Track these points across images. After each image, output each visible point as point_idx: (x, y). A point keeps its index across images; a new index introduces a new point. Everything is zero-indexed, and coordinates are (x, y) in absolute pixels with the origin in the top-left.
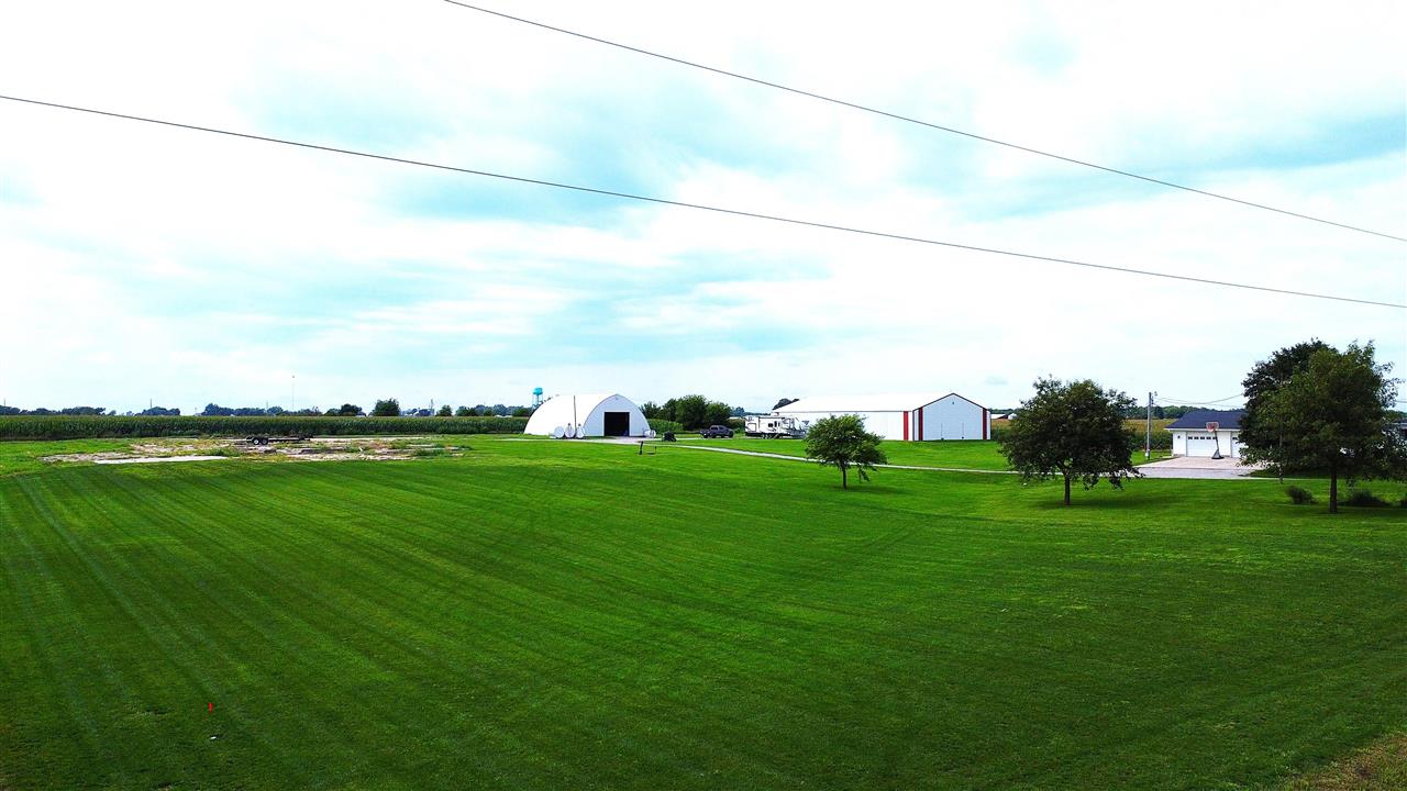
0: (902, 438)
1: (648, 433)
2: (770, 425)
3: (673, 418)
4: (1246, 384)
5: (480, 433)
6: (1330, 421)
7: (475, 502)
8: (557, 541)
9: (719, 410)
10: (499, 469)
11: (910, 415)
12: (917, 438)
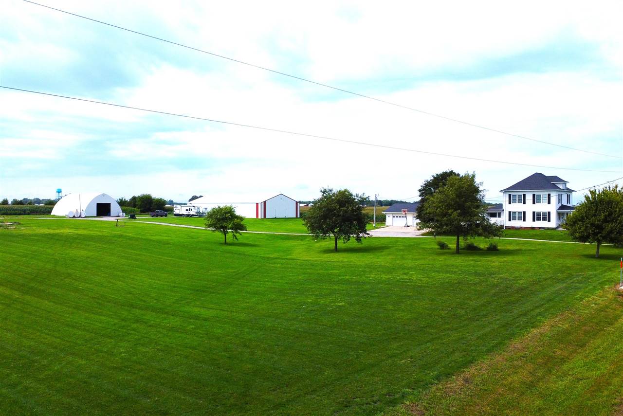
0: (255, 217)
1: (121, 214)
2: (187, 210)
3: (135, 206)
4: (420, 191)
5: (25, 214)
6: (456, 210)
7: (22, 254)
8: (69, 275)
9: (159, 202)
10: (36, 235)
11: (259, 205)
12: (263, 217)
